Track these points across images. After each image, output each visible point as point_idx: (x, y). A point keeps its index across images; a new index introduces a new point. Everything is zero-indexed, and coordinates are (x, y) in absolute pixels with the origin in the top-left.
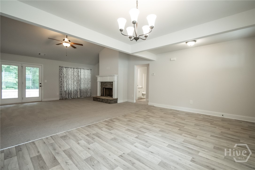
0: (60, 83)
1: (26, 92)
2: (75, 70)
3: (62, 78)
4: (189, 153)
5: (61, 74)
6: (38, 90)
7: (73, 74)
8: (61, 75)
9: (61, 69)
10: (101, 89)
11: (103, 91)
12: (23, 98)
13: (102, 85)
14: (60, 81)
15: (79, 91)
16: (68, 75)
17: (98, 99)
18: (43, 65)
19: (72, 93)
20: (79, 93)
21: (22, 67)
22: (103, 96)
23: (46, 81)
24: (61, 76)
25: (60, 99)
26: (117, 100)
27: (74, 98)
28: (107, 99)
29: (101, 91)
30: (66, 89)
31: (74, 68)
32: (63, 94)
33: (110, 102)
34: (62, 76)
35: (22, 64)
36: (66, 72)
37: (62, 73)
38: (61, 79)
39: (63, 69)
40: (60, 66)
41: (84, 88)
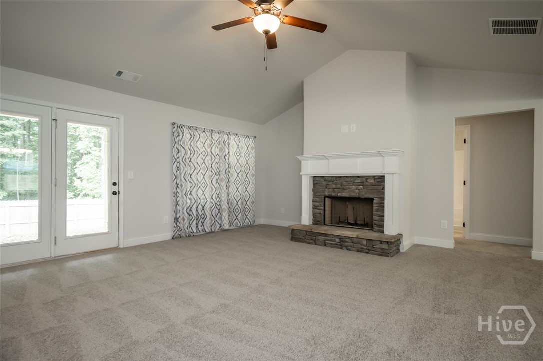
0: (175, 181)
2: (214, 137)
3: (181, 162)
5: (177, 151)
7: (209, 150)
8: (179, 152)
9: (176, 134)
10: (314, 201)
11: (323, 208)
12: (56, 237)
13: (318, 186)
14: (175, 173)
15: (225, 205)
16: (196, 152)
17: (322, 238)
18: (122, 119)
19: (208, 216)
20: (225, 214)
21: (54, 122)
22: (325, 224)
23: (131, 175)
24: (176, 157)
25: (173, 238)
26: (398, 239)
27: (212, 232)
28: (368, 240)
29: (315, 207)
30: (191, 202)
31: (212, 131)
32: (184, 219)
33: (386, 251)
34: (179, 157)
35: (54, 109)
37: (179, 148)
38: (178, 168)
39: (181, 133)
40: (173, 124)
41: (238, 196)
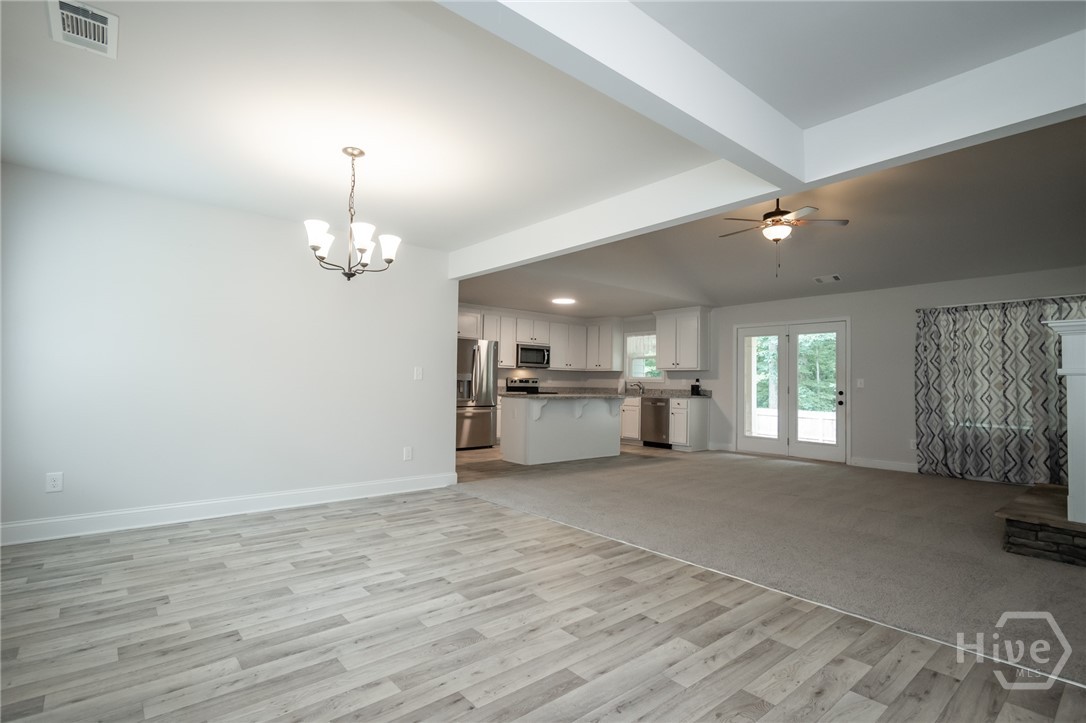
0: (921, 393)
1: (800, 421)
2: (1009, 315)
4: (264, 643)
5: (926, 347)
6: (832, 415)
7: (999, 339)
8: (926, 351)
9: (922, 325)
12: (788, 439)
14: (922, 380)
15: (1039, 440)
18: (849, 320)
20: (1039, 456)
21: (787, 338)
23: (860, 383)
24: (922, 357)
25: (919, 472)
31: (1005, 306)
34: (926, 358)
35: (788, 326)
36: (955, 335)
37: (927, 344)
38: (925, 374)
40: (918, 311)
